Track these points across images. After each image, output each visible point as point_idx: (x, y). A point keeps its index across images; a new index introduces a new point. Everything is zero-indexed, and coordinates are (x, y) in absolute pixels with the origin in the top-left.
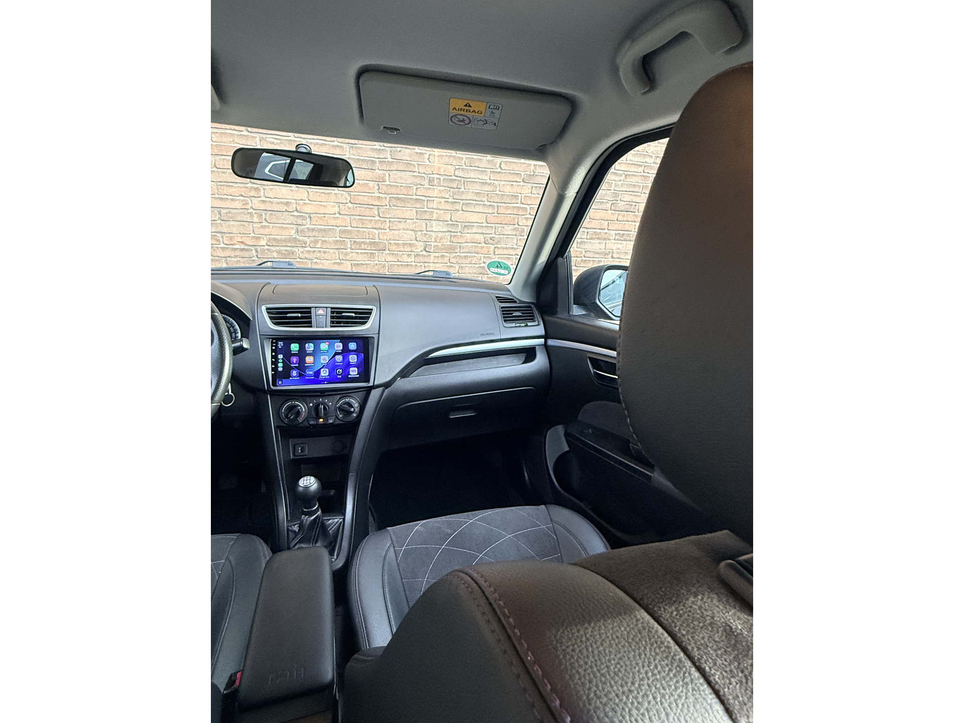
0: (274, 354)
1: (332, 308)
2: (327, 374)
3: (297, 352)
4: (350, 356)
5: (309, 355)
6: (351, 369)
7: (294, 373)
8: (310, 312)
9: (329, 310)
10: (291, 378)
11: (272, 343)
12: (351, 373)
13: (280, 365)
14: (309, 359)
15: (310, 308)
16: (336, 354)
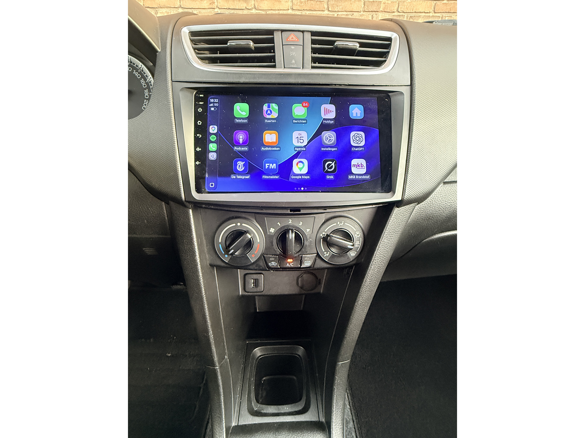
0: (199, 123)
1: (313, 33)
2: (305, 170)
3: (246, 121)
4: (352, 134)
5: (272, 127)
6: (354, 162)
7: (240, 166)
8: (272, 41)
9: (308, 37)
10: (233, 177)
11: (197, 99)
12: (354, 170)
13: (213, 147)
14: (270, 137)
15: (271, 32)
16: (324, 127)
